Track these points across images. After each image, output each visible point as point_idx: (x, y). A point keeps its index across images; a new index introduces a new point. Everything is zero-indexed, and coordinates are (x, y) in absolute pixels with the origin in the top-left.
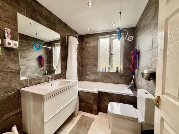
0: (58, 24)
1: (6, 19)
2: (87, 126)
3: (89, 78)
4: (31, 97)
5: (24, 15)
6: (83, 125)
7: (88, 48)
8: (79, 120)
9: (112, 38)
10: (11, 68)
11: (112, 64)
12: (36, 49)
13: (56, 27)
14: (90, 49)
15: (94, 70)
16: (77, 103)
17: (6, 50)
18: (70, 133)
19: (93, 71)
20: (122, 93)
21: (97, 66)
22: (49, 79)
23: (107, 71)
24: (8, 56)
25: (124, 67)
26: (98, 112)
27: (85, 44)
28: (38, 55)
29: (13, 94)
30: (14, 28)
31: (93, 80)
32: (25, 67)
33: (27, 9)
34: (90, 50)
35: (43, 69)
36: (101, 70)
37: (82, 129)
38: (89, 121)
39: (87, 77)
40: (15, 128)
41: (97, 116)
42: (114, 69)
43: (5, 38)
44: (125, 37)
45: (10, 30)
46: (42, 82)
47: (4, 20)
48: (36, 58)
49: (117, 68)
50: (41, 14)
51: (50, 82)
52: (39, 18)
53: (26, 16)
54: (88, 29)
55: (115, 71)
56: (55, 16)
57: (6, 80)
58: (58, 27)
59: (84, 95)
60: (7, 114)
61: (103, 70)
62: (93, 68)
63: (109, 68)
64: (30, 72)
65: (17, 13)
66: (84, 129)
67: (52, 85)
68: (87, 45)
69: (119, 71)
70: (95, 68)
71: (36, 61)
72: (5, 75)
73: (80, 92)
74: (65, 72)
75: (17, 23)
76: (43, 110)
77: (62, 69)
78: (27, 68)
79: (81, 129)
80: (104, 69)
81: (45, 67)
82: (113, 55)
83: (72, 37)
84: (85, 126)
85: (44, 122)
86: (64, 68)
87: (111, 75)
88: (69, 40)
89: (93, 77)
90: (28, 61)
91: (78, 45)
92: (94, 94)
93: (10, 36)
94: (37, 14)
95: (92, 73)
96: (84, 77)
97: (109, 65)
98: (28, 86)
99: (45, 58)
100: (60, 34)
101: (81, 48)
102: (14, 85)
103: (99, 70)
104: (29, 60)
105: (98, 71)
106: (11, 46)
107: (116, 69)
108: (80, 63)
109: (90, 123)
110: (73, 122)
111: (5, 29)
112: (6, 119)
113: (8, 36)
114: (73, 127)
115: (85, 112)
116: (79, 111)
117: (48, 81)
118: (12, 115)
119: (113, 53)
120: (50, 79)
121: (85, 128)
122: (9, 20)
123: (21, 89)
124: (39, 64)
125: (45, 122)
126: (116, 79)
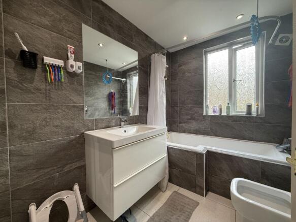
0: (134, 35)
1: (70, 33)
2: (184, 213)
3: (187, 128)
4: (97, 145)
5: (90, 26)
6: (178, 209)
7: (184, 73)
8: (168, 199)
9: (234, 47)
10: (75, 101)
11: (235, 100)
12: (105, 82)
13: (132, 41)
14: (189, 75)
15: (196, 113)
16: (165, 168)
17: (68, 76)
18: (153, 216)
19: (194, 114)
20: (265, 159)
21: (203, 104)
22: (121, 121)
23: (224, 113)
24: (70, 84)
25: (266, 105)
26: (207, 191)
27: (179, 67)
28: (108, 92)
29: (76, 138)
30: (78, 44)
31: (194, 130)
32: (92, 108)
33: (94, 17)
34: (188, 77)
35: (114, 113)
36: (211, 113)
37: (174, 216)
38: (189, 205)
39: (184, 125)
40: (76, 187)
41: (204, 198)
42: (240, 110)
43: (68, 59)
44: (268, 38)
45: (73, 48)
46: (113, 127)
47: (67, 35)
48: (105, 96)
49: (249, 107)
50: (112, 22)
51: (123, 127)
52: (109, 28)
53: (93, 28)
54: (185, 38)
55: (244, 114)
56: (131, 24)
57: (69, 116)
58: (134, 40)
59: (177, 155)
60: (69, 166)
61: (214, 111)
62: (195, 109)
63: (228, 108)
64: (98, 115)
65: (81, 25)
66: (179, 216)
67: (125, 131)
68: (183, 67)
69: (254, 114)
70: (197, 108)
71: (105, 99)
72: (67, 111)
73: (171, 150)
74: (145, 114)
75: (81, 38)
76: (113, 169)
77: (140, 108)
78: (95, 110)
79: (172, 216)
80: (218, 109)
81: (116, 109)
82: (238, 82)
83: (156, 55)
84: (180, 211)
85: (113, 185)
86: (144, 106)
87: (234, 121)
88: (152, 61)
89: (194, 125)
90: (96, 101)
91: (167, 68)
92: (198, 155)
93: (73, 56)
94: (106, 23)
95: (193, 119)
96: (178, 126)
97: (227, 101)
98: (93, 130)
99: (117, 96)
100: (137, 52)
101: (171, 75)
102: (77, 125)
103: (207, 112)
104: (98, 99)
105: (205, 114)
106: (74, 69)
107: (245, 110)
108: (170, 100)
109: (191, 208)
110: (158, 200)
111: (68, 46)
112: (68, 172)
113: (71, 56)
114: (159, 208)
115: (180, 186)
116: (170, 184)
117: (120, 125)
118: (74, 167)
119: (238, 77)
120: (123, 121)
121: (181, 215)
122: (72, 34)
123: (86, 132)
124: (109, 104)
125: (115, 186)
126: (246, 131)
